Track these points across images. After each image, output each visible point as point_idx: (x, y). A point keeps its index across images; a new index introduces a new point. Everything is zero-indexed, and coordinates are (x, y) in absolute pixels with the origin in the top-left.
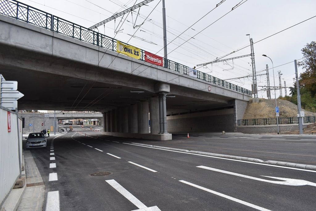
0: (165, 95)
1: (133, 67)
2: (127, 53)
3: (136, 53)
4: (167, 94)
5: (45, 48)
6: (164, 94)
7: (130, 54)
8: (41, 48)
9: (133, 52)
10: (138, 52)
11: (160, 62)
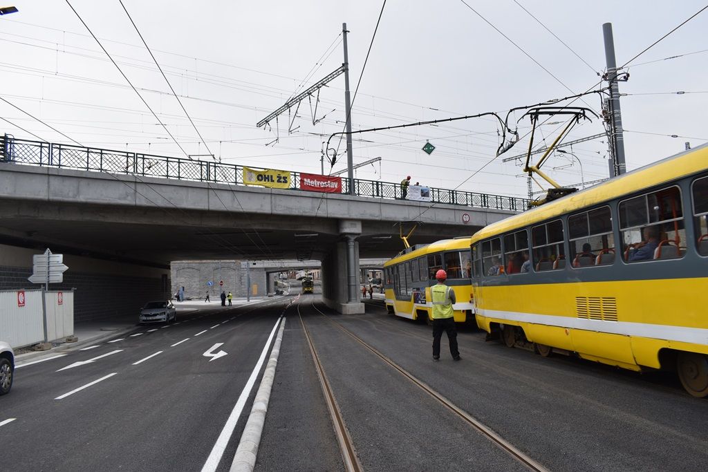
0: (352, 238)
1: (273, 202)
2: (263, 182)
3: (282, 180)
4: (356, 237)
5: (125, 198)
6: (349, 236)
7: (269, 184)
8: (119, 199)
9: (275, 179)
10: (285, 178)
11: (335, 185)
